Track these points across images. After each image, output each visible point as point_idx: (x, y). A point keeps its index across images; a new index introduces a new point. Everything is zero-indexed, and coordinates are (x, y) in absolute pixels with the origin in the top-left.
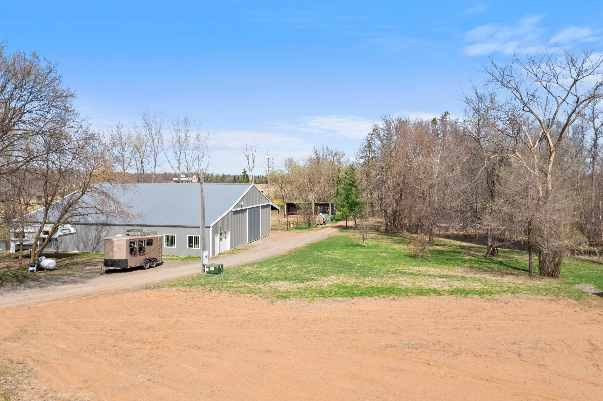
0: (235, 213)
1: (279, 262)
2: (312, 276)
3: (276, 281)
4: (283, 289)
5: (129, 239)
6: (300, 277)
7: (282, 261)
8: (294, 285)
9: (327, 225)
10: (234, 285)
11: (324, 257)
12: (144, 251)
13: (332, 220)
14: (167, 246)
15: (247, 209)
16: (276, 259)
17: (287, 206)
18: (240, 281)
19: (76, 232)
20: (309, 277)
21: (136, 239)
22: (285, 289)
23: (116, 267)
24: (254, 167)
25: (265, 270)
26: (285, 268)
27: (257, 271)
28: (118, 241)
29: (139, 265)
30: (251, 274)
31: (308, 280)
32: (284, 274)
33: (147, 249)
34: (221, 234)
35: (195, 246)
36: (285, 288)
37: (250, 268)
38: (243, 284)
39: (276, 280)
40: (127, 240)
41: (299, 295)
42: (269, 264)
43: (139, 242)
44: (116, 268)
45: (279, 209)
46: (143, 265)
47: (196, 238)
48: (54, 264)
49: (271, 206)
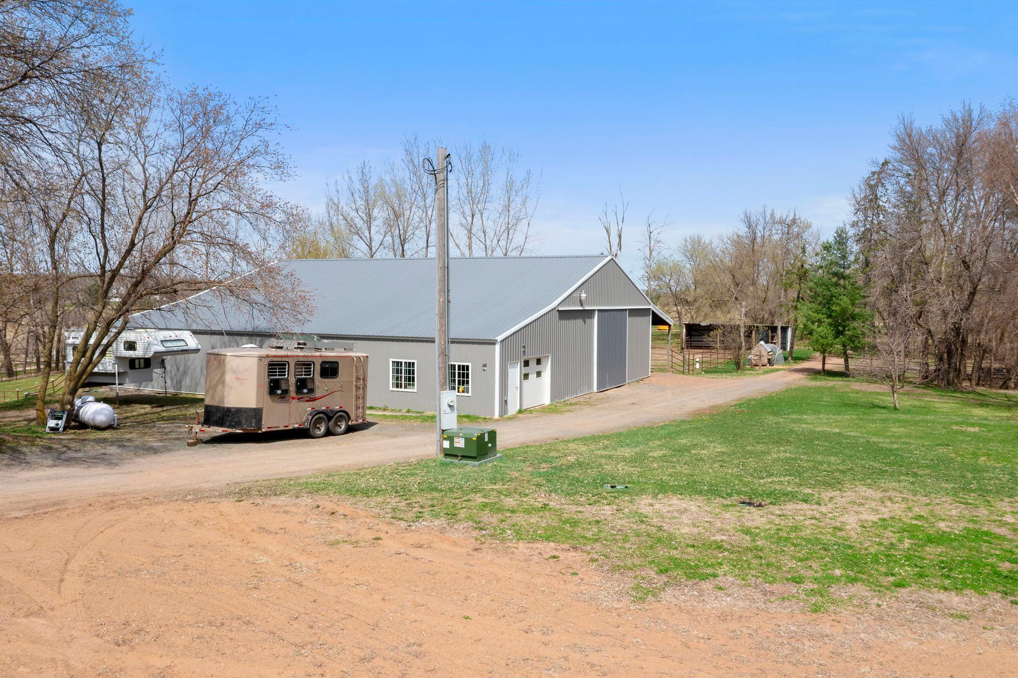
0: (565, 315)
1: (670, 435)
2: (787, 483)
3: (660, 496)
4: (685, 530)
5: (267, 356)
6: (746, 484)
7: (678, 433)
8: (728, 516)
9: (775, 367)
10: (510, 502)
11: (798, 427)
12: (311, 391)
13: (786, 359)
14: (397, 387)
15: (594, 310)
16: (662, 427)
17: (687, 330)
18: (539, 485)
19: (200, 347)
20: (778, 487)
21: (288, 356)
22: (695, 530)
23: (228, 427)
24: (620, 249)
25: (627, 455)
26: (689, 451)
27: (602, 457)
28: (238, 359)
29: (296, 426)
30: (580, 464)
31: (776, 497)
32: (686, 470)
33: (322, 385)
34: (526, 363)
35: (461, 390)
36: (694, 525)
37: (584, 448)
38: (542, 500)
39: (660, 491)
40: (261, 358)
41: (755, 562)
42: (640, 439)
43: (296, 364)
44: (230, 430)
45: (671, 324)
46: (307, 425)
47: (463, 370)
48: (106, 415)
49: (654, 313)
